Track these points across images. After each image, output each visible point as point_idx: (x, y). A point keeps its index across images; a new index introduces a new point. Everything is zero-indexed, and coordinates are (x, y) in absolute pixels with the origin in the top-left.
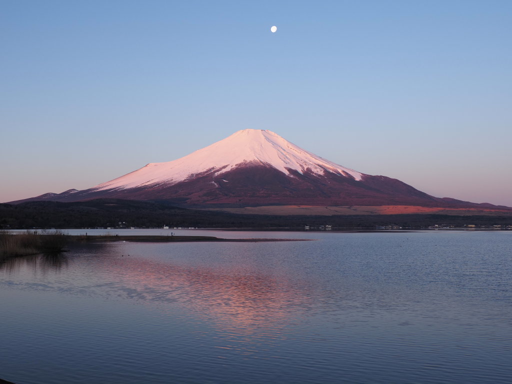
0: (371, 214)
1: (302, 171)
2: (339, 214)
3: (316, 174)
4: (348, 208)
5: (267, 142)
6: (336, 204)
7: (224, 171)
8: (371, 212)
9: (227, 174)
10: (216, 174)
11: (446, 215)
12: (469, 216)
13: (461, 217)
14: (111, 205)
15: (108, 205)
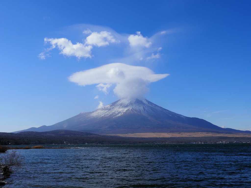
0: (190, 137)
2: (174, 136)
4: (179, 134)
6: (172, 132)
7: (118, 116)
8: (190, 136)
9: (119, 117)
10: (114, 117)
11: (227, 137)
12: (238, 137)
13: (234, 137)
14: (62, 133)
15: (60, 133)
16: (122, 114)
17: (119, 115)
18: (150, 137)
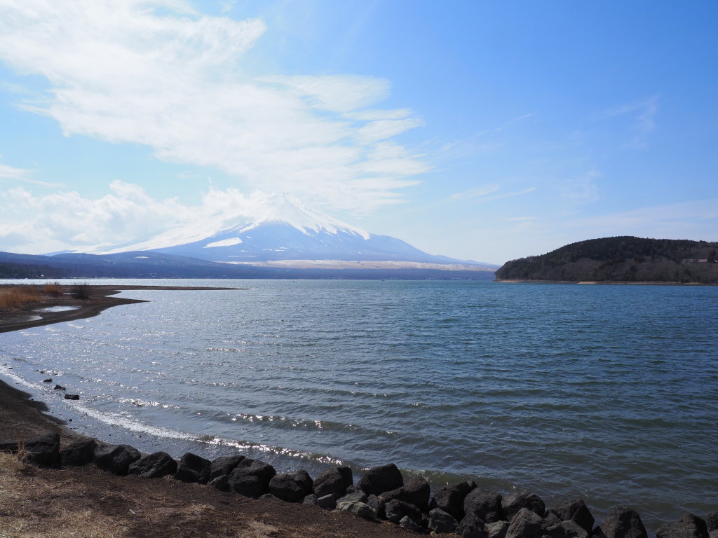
1: (318, 230)
3: (329, 233)
14: (143, 257)
15: (140, 257)
16: (257, 225)
17: (252, 227)
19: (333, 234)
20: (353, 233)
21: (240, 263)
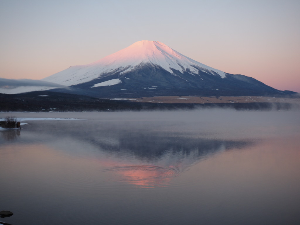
1: (183, 71)
3: (193, 73)
4: (216, 98)
5: (158, 50)
6: (207, 95)
7: (126, 71)
9: (129, 73)
10: (120, 73)
14: (45, 96)
15: (42, 96)
16: (133, 68)
17: (129, 70)
18: (175, 103)
19: (195, 74)
20: (212, 73)
21: (120, 99)
